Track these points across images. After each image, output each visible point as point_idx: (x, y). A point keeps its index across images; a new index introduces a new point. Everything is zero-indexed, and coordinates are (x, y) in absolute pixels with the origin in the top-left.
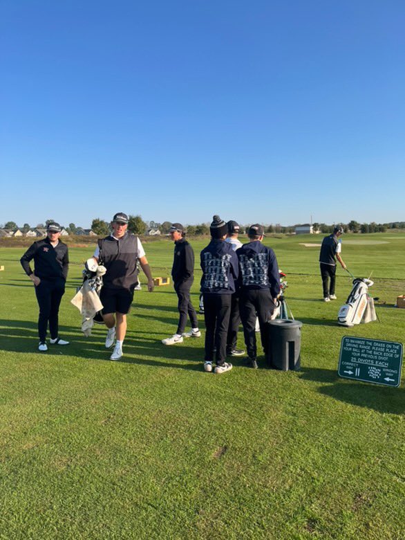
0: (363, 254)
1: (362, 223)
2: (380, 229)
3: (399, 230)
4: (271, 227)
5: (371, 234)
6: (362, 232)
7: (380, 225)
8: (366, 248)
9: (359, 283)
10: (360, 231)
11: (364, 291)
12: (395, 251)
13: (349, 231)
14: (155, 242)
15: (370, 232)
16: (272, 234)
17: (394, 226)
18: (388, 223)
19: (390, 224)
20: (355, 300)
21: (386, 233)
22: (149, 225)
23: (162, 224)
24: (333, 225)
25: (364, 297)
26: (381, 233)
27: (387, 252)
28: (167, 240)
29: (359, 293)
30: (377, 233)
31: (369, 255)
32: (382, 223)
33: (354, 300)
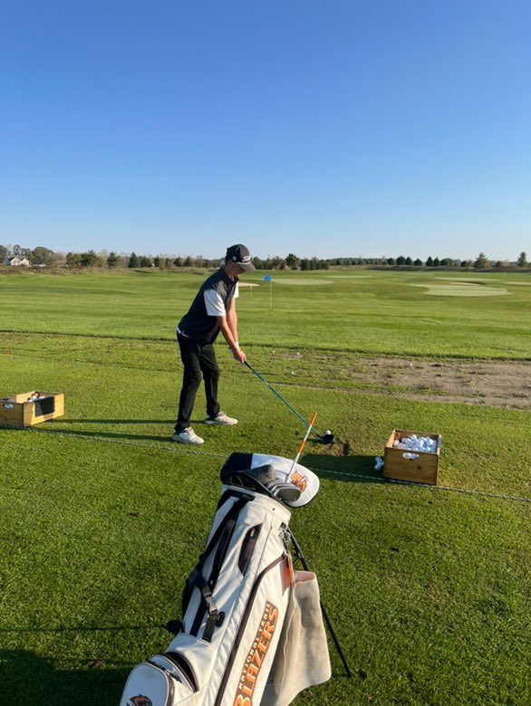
0: (302, 297)
1: (302, 258)
2: (323, 265)
3: (344, 268)
4: (188, 259)
5: (312, 271)
6: (303, 269)
7: (322, 261)
8: (307, 289)
9: (242, 502)
10: (299, 268)
11: (270, 549)
12: (339, 294)
13: (287, 267)
14: (12, 275)
15: (311, 269)
16: (190, 268)
17: (337, 262)
18: (331, 258)
19: (333, 260)
20: (219, 619)
21: (329, 271)
22: (11, 250)
23: (32, 249)
24: (268, 260)
25: (273, 582)
26: (323, 271)
27: (332, 294)
28: (32, 273)
29: (244, 564)
30: (318, 271)
31: (310, 298)
32: (325, 259)
33: (208, 624)
